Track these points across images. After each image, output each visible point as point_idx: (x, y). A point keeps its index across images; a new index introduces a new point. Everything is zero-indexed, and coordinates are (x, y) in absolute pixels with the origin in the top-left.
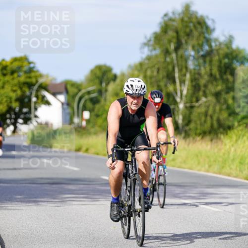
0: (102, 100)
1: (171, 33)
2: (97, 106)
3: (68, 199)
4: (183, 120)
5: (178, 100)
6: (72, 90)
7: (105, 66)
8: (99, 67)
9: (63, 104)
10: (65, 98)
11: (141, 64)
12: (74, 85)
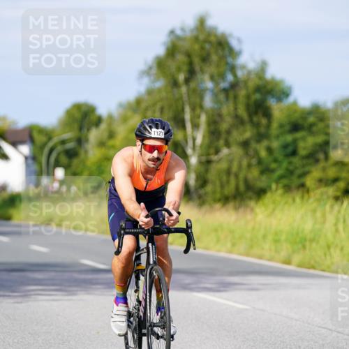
0: (82, 153)
1: (181, 58)
2: (75, 161)
3: (33, 293)
4: (197, 180)
5: (189, 151)
6: (39, 139)
7: (86, 105)
8: (78, 107)
9: (26, 158)
10: (30, 149)
11: (138, 102)
12: (42, 131)
